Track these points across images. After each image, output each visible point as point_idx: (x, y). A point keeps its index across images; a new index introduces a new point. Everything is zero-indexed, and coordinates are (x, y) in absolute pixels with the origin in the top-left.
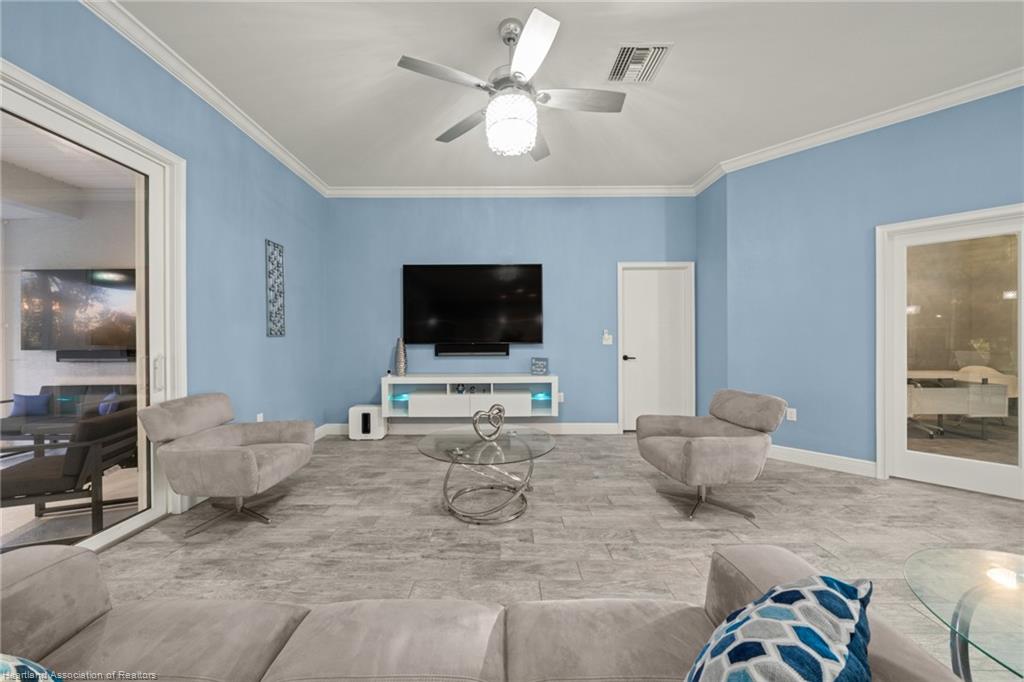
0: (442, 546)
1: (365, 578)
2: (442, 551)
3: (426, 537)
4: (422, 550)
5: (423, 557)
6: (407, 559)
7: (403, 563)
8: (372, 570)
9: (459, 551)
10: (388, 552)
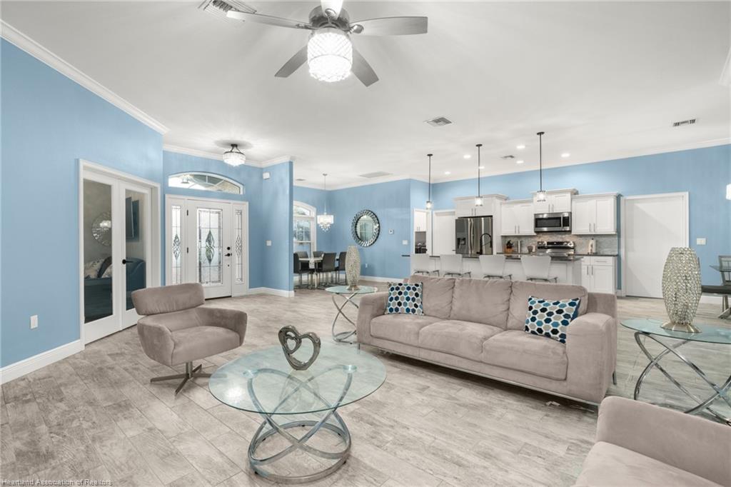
0: (388, 431)
1: (457, 432)
2: (392, 427)
3: (394, 444)
4: (404, 434)
5: (408, 428)
6: (421, 432)
7: (426, 430)
8: (450, 435)
9: (380, 422)
10: (433, 444)
